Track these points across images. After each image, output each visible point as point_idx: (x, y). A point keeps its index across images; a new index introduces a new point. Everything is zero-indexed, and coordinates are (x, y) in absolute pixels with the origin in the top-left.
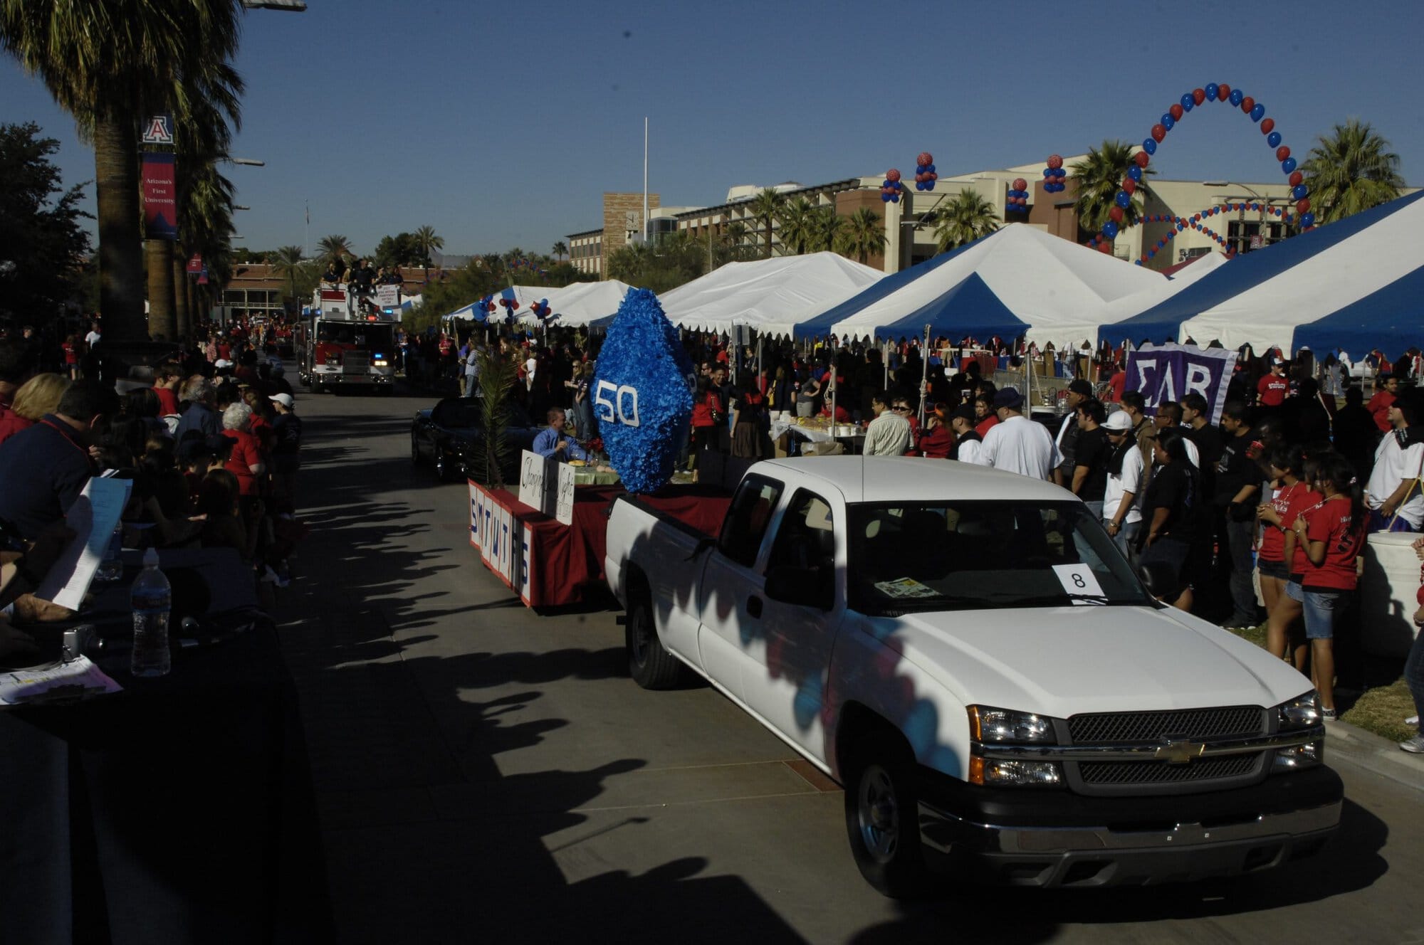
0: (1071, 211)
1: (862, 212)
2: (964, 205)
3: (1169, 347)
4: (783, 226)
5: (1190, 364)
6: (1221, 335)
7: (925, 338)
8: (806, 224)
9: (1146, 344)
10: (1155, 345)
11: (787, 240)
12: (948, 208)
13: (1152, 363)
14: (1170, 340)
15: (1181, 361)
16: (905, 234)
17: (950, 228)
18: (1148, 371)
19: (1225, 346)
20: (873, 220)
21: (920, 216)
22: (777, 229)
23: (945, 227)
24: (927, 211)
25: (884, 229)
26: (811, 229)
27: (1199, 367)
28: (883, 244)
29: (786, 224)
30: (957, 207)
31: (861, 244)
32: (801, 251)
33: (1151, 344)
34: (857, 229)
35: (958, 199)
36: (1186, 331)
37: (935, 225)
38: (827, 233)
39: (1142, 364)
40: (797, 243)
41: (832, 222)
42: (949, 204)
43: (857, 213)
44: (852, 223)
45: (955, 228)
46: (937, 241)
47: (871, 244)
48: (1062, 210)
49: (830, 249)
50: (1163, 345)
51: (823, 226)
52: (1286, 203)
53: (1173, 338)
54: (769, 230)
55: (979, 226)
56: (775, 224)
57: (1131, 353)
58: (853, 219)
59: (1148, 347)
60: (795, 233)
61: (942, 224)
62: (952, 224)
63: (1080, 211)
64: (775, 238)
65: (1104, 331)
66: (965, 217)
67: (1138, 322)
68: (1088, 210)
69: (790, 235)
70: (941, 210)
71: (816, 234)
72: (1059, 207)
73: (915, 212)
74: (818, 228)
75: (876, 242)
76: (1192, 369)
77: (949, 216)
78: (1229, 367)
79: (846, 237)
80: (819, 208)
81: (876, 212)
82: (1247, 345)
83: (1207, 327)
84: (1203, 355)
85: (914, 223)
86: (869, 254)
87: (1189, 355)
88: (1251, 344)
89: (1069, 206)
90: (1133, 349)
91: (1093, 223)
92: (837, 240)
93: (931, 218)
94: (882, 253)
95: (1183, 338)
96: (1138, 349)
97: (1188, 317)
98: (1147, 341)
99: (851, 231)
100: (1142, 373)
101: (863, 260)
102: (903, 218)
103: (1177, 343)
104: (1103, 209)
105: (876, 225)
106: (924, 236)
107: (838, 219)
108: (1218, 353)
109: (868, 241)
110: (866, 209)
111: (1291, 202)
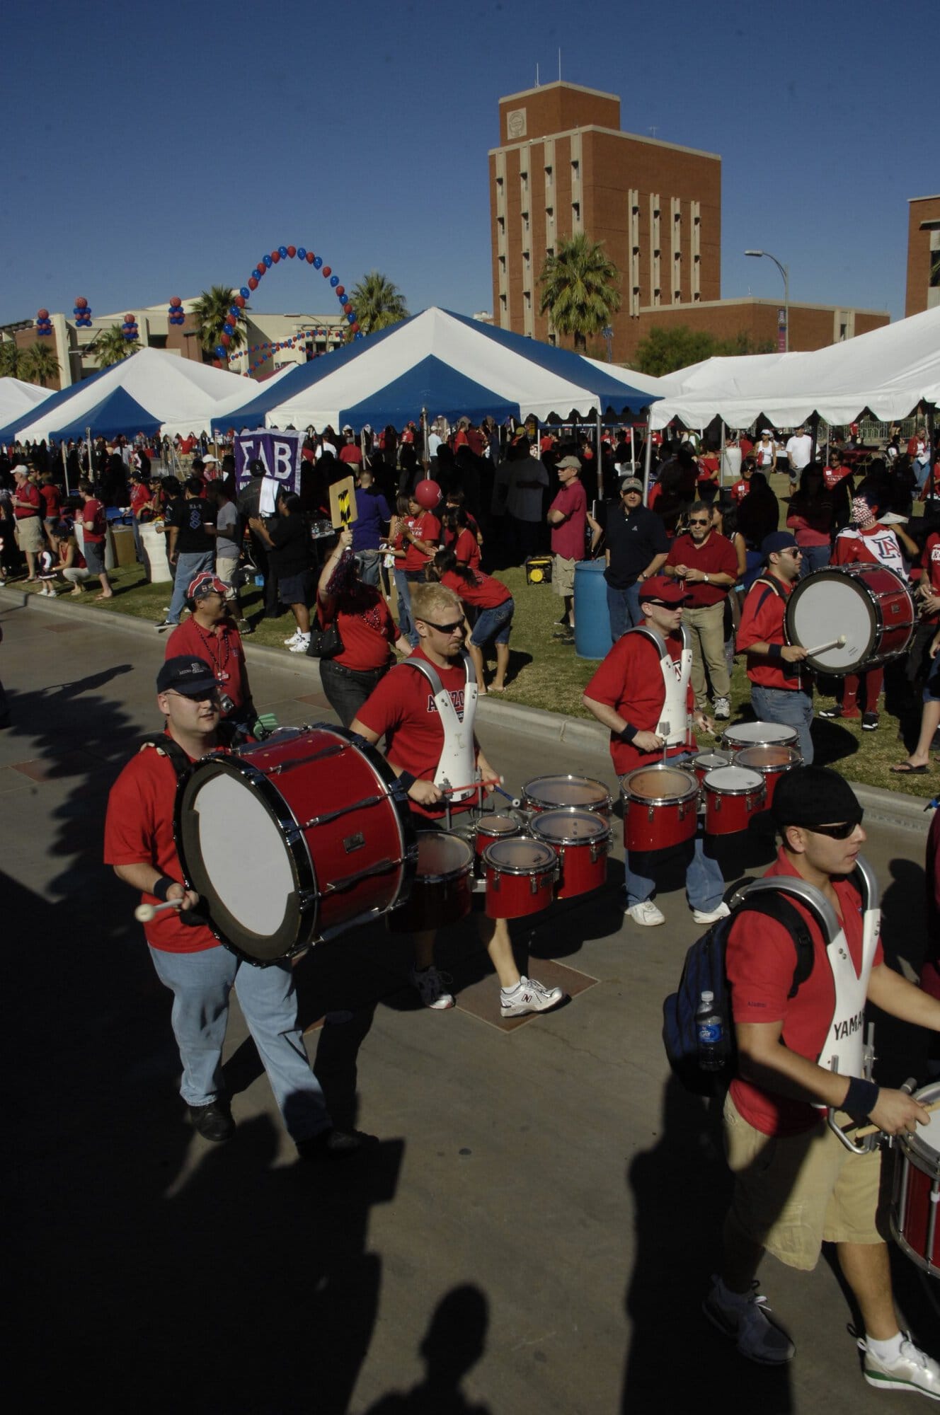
0: (195, 338)
1: (37, 345)
2: (115, 337)
3: (260, 431)
5: (275, 443)
6: (293, 420)
7: (87, 437)
9: (245, 430)
10: (251, 430)
12: (104, 340)
13: (250, 444)
15: (270, 440)
16: (74, 361)
17: (107, 355)
18: (249, 449)
19: (297, 429)
20: (47, 351)
21: (83, 347)
23: (103, 354)
24: (88, 343)
25: (57, 358)
27: (282, 444)
28: (57, 370)
30: (110, 339)
31: (40, 371)
33: (247, 430)
34: (36, 359)
35: (110, 332)
36: (270, 419)
37: (96, 353)
38: (11, 364)
39: (245, 445)
41: (15, 354)
42: (104, 336)
43: (34, 348)
44: (30, 354)
45: (110, 354)
46: (98, 365)
47: (48, 370)
48: (190, 338)
49: (16, 376)
50: (255, 430)
51: (8, 358)
52: (341, 329)
53: (262, 425)
55: (128, 352)
57: (236, 437)
58: (32, 353)
59: (246, 433)
61: (101, 351)
62: (109, 351)
63: (201, 336)
65: (216, 424)
66: (117, 345)
67: (238, 415)
68: (207, 336)
70: (98, 341)
72: (187, 335)
73: (80, 343)
75: (51, 368)
76: (278, 446)
77: (105, 345)
78: (301, 442)
79: (28, 366)
81: (48, 345)
82: (311, 426)
83: (284, 415)
84: (283, 435)
85: (80, 352)
86: (47, 378)
87: (274, 436)
88: (314, 426)
89: (192, 334)
90: (236, 434)
91: (211, 346)
92: (21, 368)
93: (91, 348)
94: (58, 376)
95: (268, 424)
96: (239, 433)
97: (270, 409)
98: (245, 428)
99: (32, 361)
100: (245, 451)
101: (44, 383)
102: (71, 348)
103: (264, 428)
104: (217, 336)
105: (50, 355)
106: (89, 362)
107: (19, 353)
108: (293, 433)
109: (45, 369)
110: (40, 343)
111: (345, 327)
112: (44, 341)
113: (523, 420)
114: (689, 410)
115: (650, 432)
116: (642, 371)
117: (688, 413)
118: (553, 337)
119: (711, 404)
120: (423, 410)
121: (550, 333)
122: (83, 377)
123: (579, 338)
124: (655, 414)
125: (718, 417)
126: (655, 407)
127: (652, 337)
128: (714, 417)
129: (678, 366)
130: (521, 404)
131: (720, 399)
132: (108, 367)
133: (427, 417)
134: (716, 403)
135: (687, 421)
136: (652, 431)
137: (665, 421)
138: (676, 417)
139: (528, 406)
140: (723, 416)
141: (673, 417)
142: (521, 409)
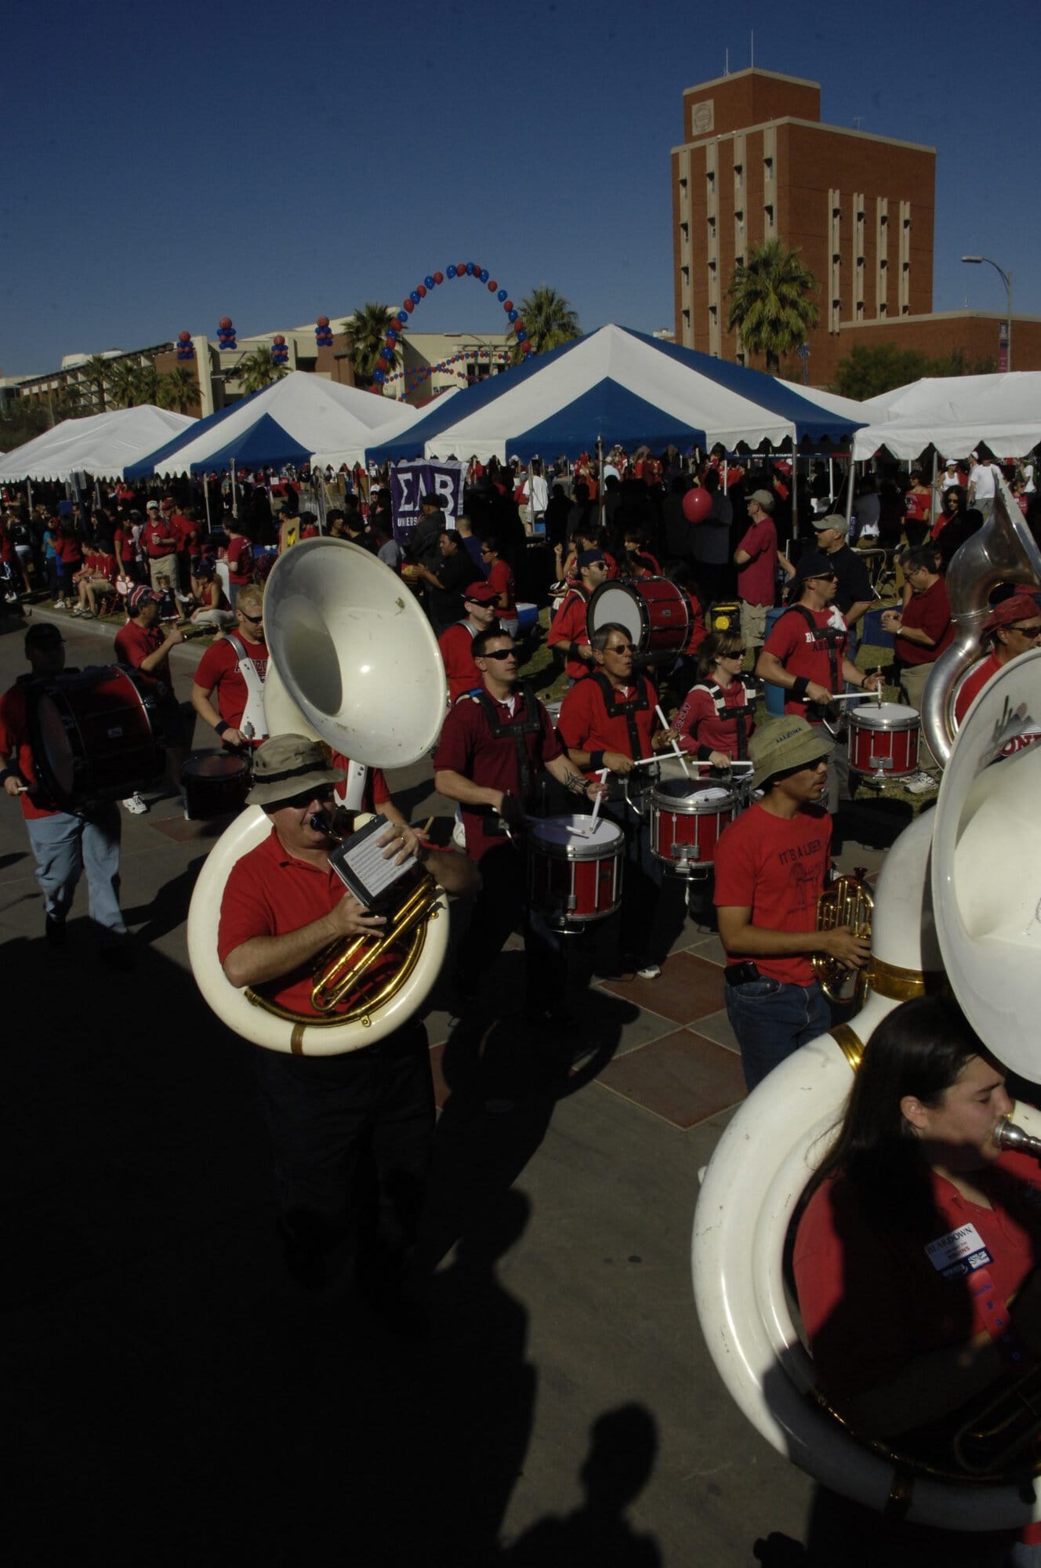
0: (346, 361)
1: (178, 369)
2: (260, 359)
3: (419, 462)
4: (113, 387)
5: (436, 475)
6: (455, 449)
7: (231, 469)
8: (132, 383)
9: (402, 461)
10: (409, 461)
11: (118, 398)
12: (249, 363)
13: (409, 476)
14: (419, 457)
15: (430, 471)
16: (217, 387)
17: (252, 380)
18: (407, 482)
19: (459, 459)
20: (188, 377)
21: (227, 372)
22: (108, 389)
23: (248, 379)
24: (232, 367)
25: (198, 383)
26: (137, 388)
27: (443, 476)
28: (199, 396)
29: (115, 384)
30: (255, 361)
31: (180, 397)
32: (130, 405)
33: (405, 461)
34: (176, 385)
35: (256, 355)
36: (429, 448)
37: (240, 377)
38: (150, 391)
39: (403, 477)
40: (126, 400)
41: (154, 380)
42: (249, 360)
43: (174, 371)
44: (170, 380)
45: (255, 379)
46: (242, 390)
47: (188, 397)
48: (341, 361)
49: (154, 403)
50: (414, 460)
51: (147, 384)
52: (506, 349)
53: (420, 454)
54: (101, 391)
55: (275, 377)
56: (106, 385)
57: (393, 469)
58: (172, 377)
59: (403, 464)
60: (124, 391)
61: (246, 376)
62: (254, 375)
63: (353, 358)
64: (107, 397)
65: (371, 454)
66: (263, 369)
67: (395, 444)
68: (359, 359)
69: (119, 394)
70: (243, 365)
71: (141, 391)
72: (338, 358)
73: (223, 367)
74: (142, 386)
75: (192, 395)
76: (438, 478)
77: (250, 369)
78: (464, 475)
79: (167, 392)
80: (142, 369)
81: (189, 370)
82: (475, 456)
83: (445, 445)
84: (445, 466)
85: (223, 377)
86: (188, 405)
87: (435, 467)
88: (478, 456)
89: (343, 357)
90: (393, 466)
91: (364, 370)
92: (160, 395)
93: (235, 373)
94: (199, 403)
95: (428, 454)
96: (397, 465)
97: (429, 438)
98: (403, 459)
99: (171, 387)
100: (403, 485)
101: (184, 411)
102: (213, 373)
103: (424, 458)
104: (371, 358)
105: (191, 380)
106: (232, 388)
107: (159, 378)
108: (454, 465)
109: (186, 395)
110: (180, 367)
111: (510, 347)
112: (185, 365)
113: (709, 449)
114: (895, 437)
115: (853, 463)
116: (842, 394)
117: (895, 440)
118: (741, 357)
119: (923, 431)
120: (599, 438)
121: (739, 352)
122: (226, 405)
123: (772, 358)
124: (859, 443)
125: (931, 445)
126: (859, 435)
127: (854, 356)
128: (926, 446)
129: (883, 389)
130: (707, 432)
131: (936, 425)
132: (253, 393)
133: (602, 446)
134: (929, 430)
135: (893, 449)
136: (855, 462)
137: (870, 450)
138: (883, 446)
139: (715, 434)
140: (936, 446)
141: (880, 446)
142: (707, 437)
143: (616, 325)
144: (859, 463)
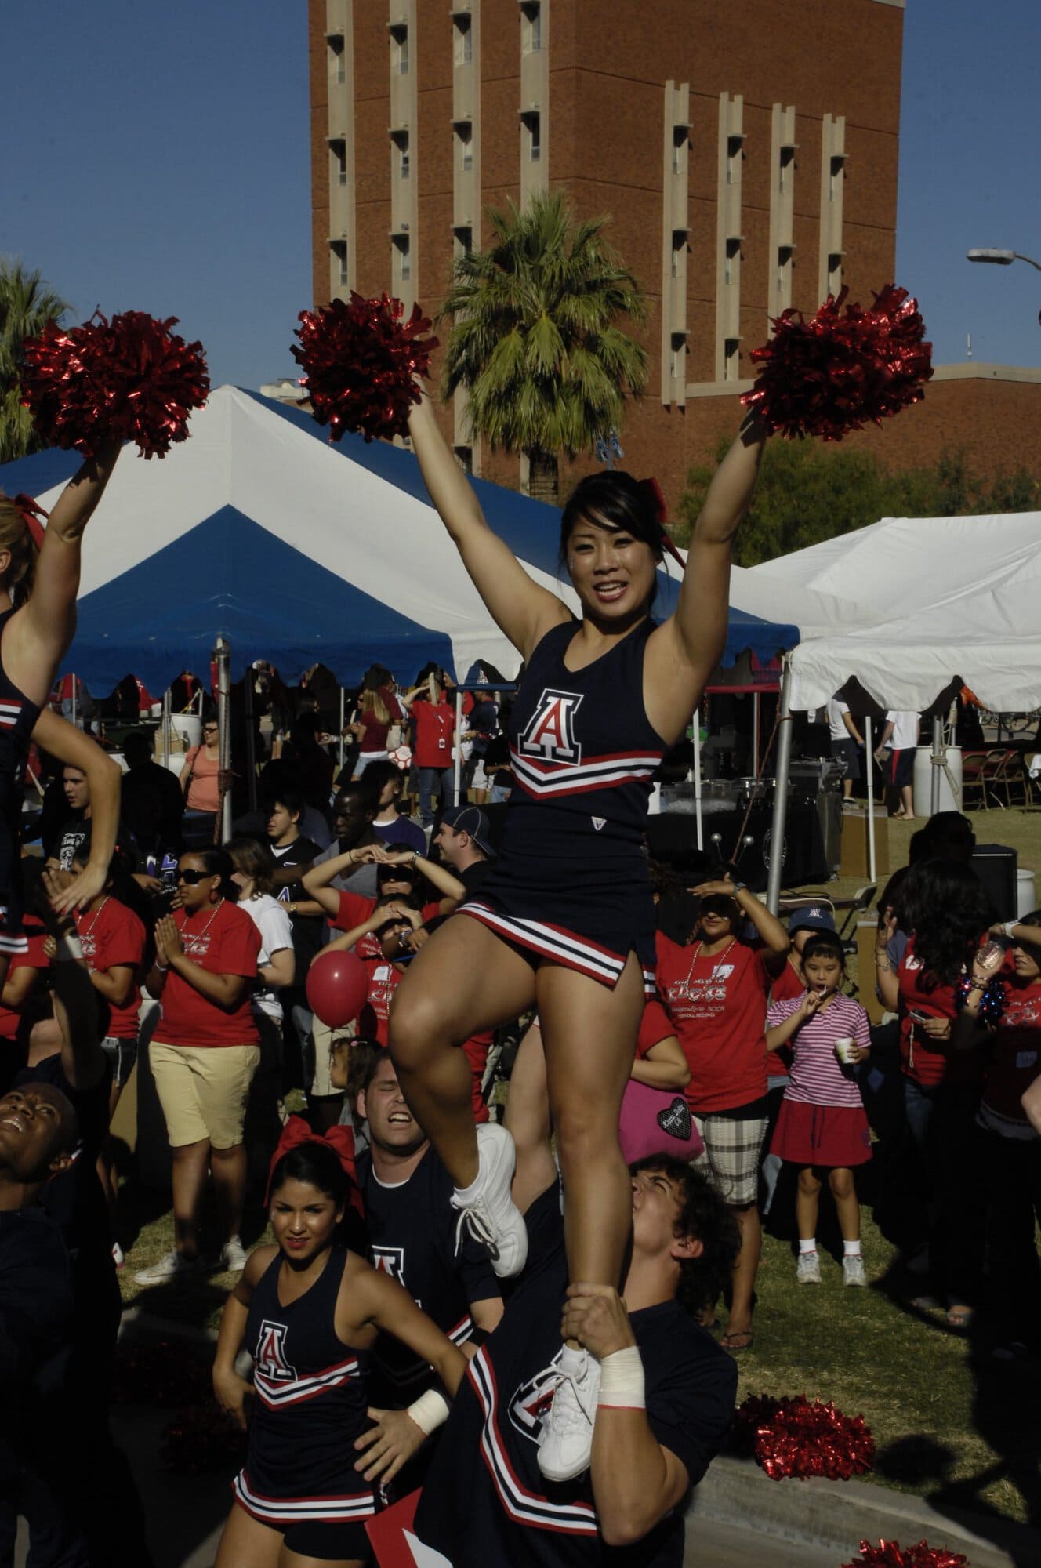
113: (462, 675)
114: (881, 665)
115: (787, 714)
117: (880, 671)
119: (939, 651)
120: (220, 644)
124: (800, 674)
125: (958, 682)
126: (798, 656)
128: (947, 683)
130: (453, 637)
131: (968, 640)
133: (227, 662)
134: (951, 649)
135: (879, 691)
136: (792, 712)
137: (826, 691)
138: (853, 680)
139: (471, 642)
140: (967, 681)
141: (845, 680)
142: (454, 647)
143: (240, 388)
144: (799, 717)
